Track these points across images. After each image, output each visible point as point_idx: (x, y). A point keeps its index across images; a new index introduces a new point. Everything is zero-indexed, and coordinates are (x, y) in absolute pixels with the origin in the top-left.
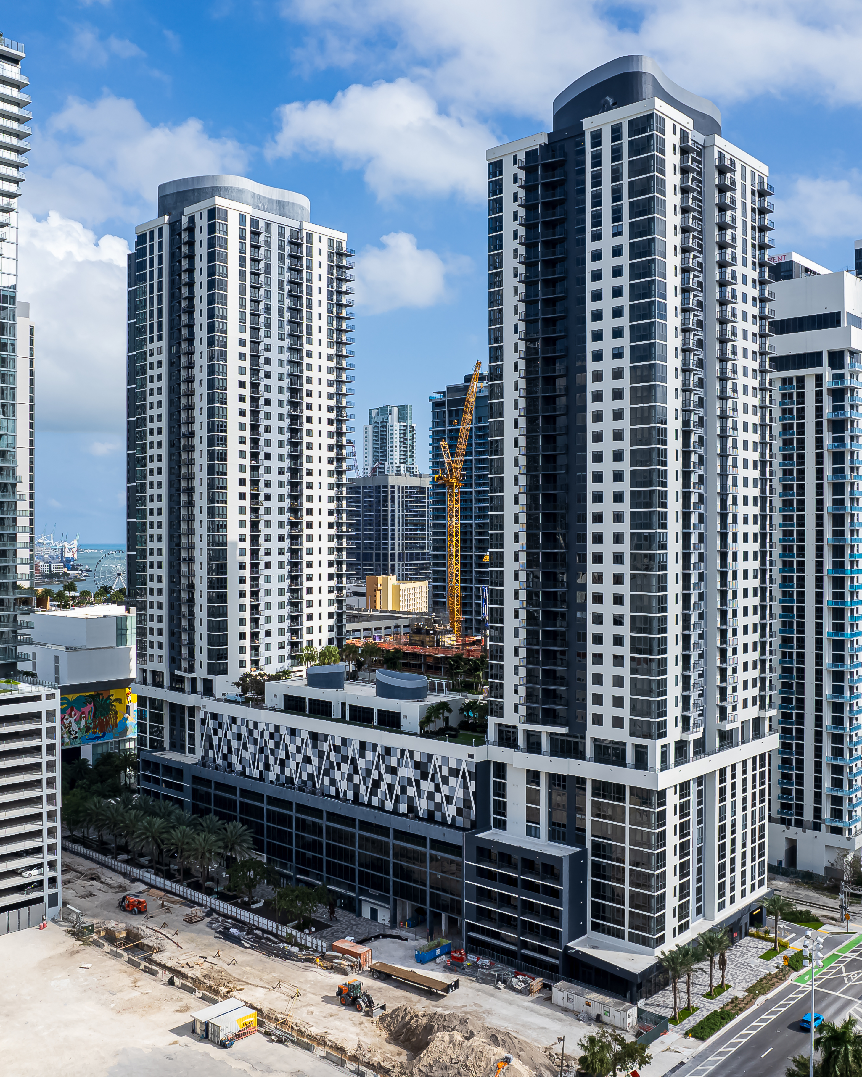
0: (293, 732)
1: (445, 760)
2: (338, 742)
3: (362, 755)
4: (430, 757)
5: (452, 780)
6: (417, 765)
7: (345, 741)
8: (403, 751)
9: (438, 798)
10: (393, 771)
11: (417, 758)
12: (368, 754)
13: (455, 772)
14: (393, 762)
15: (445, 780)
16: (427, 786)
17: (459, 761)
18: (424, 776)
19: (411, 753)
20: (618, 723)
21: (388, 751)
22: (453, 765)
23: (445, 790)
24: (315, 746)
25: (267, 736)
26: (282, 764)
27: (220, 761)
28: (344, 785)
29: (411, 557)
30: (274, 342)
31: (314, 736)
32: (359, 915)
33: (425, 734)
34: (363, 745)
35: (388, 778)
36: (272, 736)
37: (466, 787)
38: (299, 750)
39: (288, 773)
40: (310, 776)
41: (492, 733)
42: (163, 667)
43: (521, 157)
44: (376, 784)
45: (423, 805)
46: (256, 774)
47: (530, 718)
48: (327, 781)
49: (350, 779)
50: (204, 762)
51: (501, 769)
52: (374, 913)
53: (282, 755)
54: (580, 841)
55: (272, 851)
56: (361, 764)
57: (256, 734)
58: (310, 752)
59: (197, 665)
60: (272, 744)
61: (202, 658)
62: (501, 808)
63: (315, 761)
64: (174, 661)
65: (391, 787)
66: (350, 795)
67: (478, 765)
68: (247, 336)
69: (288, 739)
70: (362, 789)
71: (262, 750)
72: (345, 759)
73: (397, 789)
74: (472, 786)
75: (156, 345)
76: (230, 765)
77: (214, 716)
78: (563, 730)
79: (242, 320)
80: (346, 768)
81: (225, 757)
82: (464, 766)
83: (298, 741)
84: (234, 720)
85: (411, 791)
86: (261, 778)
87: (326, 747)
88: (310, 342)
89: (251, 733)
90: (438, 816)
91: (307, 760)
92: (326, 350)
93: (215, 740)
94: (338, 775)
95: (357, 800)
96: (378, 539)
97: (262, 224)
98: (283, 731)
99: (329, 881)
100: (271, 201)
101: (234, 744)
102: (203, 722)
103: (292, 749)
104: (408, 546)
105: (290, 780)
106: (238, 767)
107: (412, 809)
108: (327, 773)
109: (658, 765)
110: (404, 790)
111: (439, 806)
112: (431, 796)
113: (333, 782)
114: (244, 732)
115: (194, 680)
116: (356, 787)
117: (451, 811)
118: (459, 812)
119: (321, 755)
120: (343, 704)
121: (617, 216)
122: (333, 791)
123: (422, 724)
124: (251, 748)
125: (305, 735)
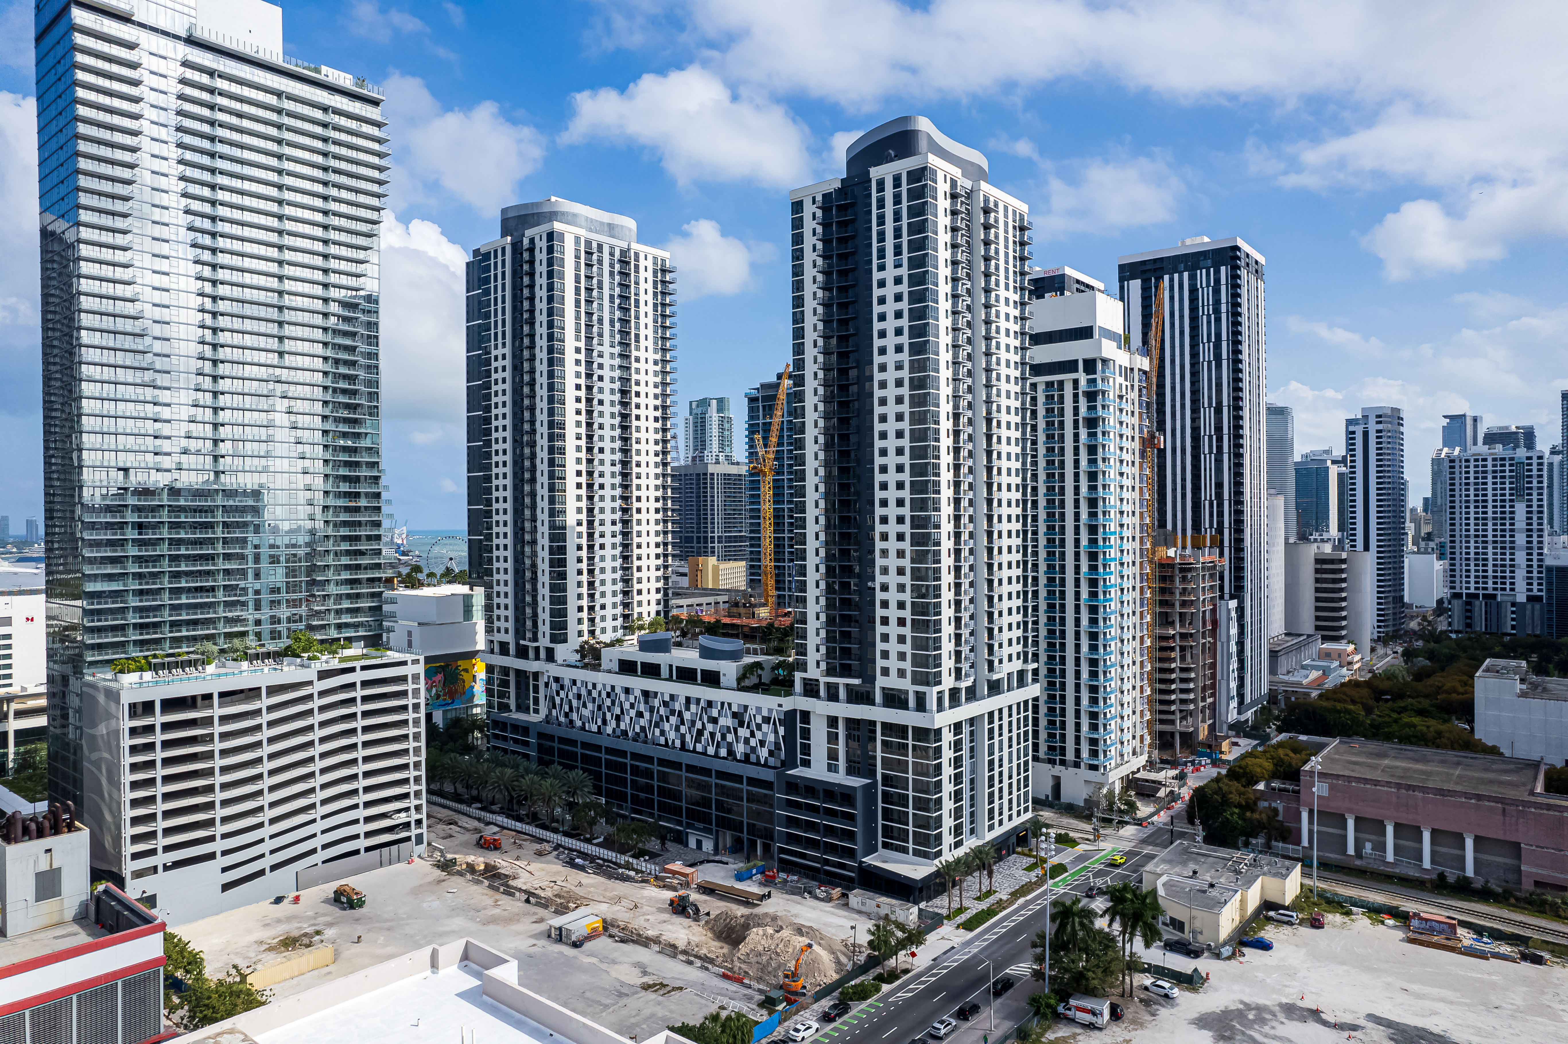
0: (627, 691)
1: (759, 710)
2: (667, 698)
3: (688, 708)
4: (746, 707)
5: (765, 727)
6: (735, 715)
7: (672, 697)
8: (723, 704)
9: (753, 742)
10: (714, 721)
11: (735, 708)
12: (693, 708)
13: (767, 720)
14: (715, 713)
15: (759, 727)
16: (743, 732)
17: (770, 711)
18: (741, 724)
19: (730, 705)
20: (901, 673)
21: (710, 704)
22: (765, 713)
23: (759, 735)
24: (646, 702)
25: (604, 695)
26: (618, 719)
27: (562, 719)
28: (672, 735)
29: (729, 539)
30: (606, 349)
31: (646, 694)
32: (687, 845)
33: (741, 688)
34: (688, 700)
35: (710, 727)
36: (608, 695)
37: (776, 732)
38: (632, 706)
39: (623, 726)
40: (643, 729)
41: (798, 687)
42: (510, 638)
43: (819, 198)
44: (700, 733)
45: (740, 749)
46: (594, 728)
47: (830, 672)
48: (657, 732)
49: (677, 729)
50: (547, 720)
51: (806, 716)
52: (699, 843)
53: (617, 711)
54: (872, 774)
55: (609, 794)
56: (687, 716)
57: (595, 694)
58: (642, 708)
59: (540, 635)
60: (608, 702)
61: (545, 629)
62: (806, 749)
63: (647, 715)
64: (520, 633)
65: (712, 735)
66: (678, 743)
67: (786, 713)
68: (582, 344)
69: (623, 697)
70: (688, 738)
71: (599, 708)
72: (673, 712)
73: (718, 736)
74: (781, 731)
75: (500, 352)
76: (571, 722)
77: (557, 680)
78: (856, 681)
79: (578, 331)
80: (673, 720)
81: (566, 715)
82: (774, 714)
83: (632, 699)
84: (574, 682)
85: (730, 738)
86: (599, 732)
87: (656, 703)
88: (638, 349)
89: (589, 693)
90: (753, 758)
91: (640, 715)
92: (652, 356)
93: (558, 700)
94: (667, 726)
95: (683, 747)
96: (699, 523)
97: (594, 245)
98: (618, 690)
99: (660, 818)
100: (602, 223)
101: (575, 703)
102: (547, 685)
103: (627, 706)
104: (727, 529)
105: (625, 733)
106: (579, 723)
107: (731, 753)
108: (657, 725)
109: (935, 708)
110: (724, 737)
111: (753, 750)
112: (747, 741)
113: (663, 733)
114: (584, 692)
115: (537, 649)
116: (683, 736)
117: (764, 753)
118: (771, 753)
119: (651, 710)
120: (671, 666)
121: (898, 251)
122: (662, 740)
123: (739, 680)
124: (590, 706)
125: (638, 693)
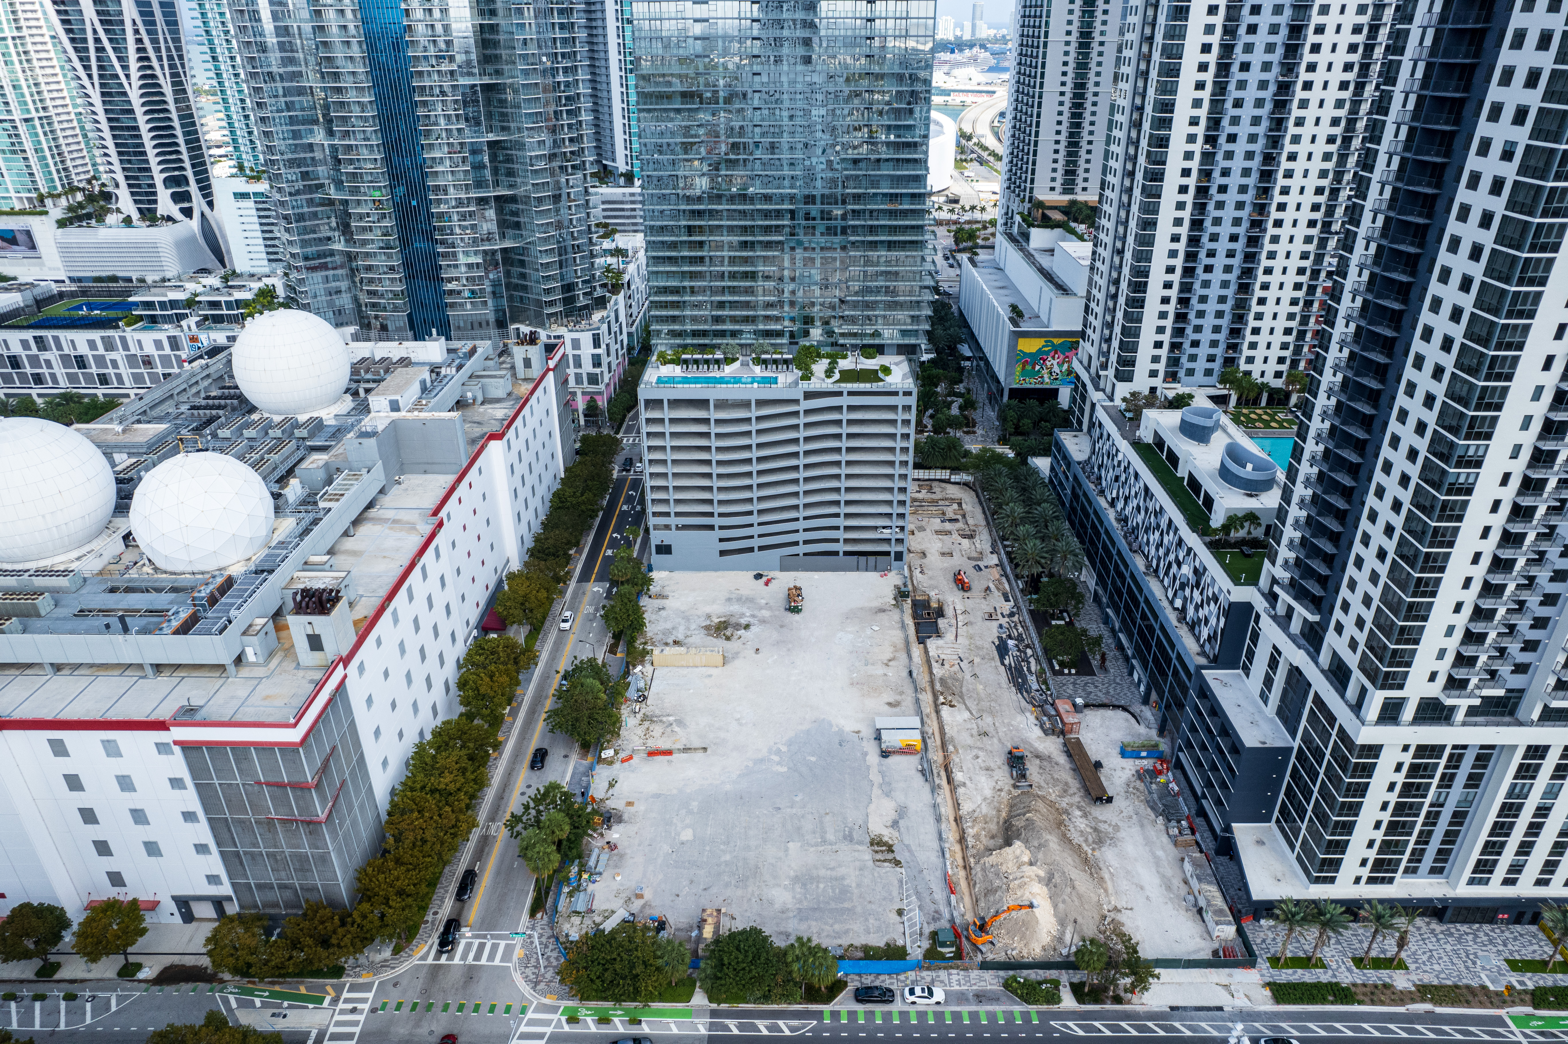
0: (1136, 475)
1: (1213, 580)
2: (1158, 507)
3: (1168, 532)
4: (1206, 571)
5: (1212, 605)
6: (1196, 571)
7: (1162, 509)
8: (1191, 550)
9: (1200, 613)
10: (1179, 564)
11: (1197, 563)
12: (1171, 535)
13: (1215, 599)
14: (1181, 556)
15: (1208, 601)
16: (1197, 596)
17: (1220, 591)
18: (1198, 585)
19: (1195, 555)
20: (1353, 644)
21: (1182, 542)
22: (1216, 590)
23: (1206, 610)
24: (1145, 499)
25: (1122, 466)
26: (1126, 500)
27: (1096, 470)
28: (1153, 550)
31: (1147, 489)
32: (1131, 674)
33: (1214, 542)
34: (1170, 522)
35: (1174, 568)
36: (1125, 469)
37: (1218, 619)
38: (1136, 495)
39: (1127, 511)
40: (1137, 525)
41: (1263, 580)
42: (1093, 352)
44: (1170, 566)
45: (1191, 611)
46: (1110, 498)
47: (1291, 587)
48: (1145, 538)
49: (1157, 548)
50: (1086, 464)
51: (1258, 618)
52: (1139, 681)
53: (1127, 492)
54: (1293, 735)
55: (1099, 576)
56: (1166, 539)
57: (1116, 461)
58: (1141, 503)
60: (1123, 477)
61: (1113, 359)
62: (1251, 655)
63: (1143, 513)
65: (1175, 578)
66: (1154, 564)
67: (1235, 605)
69: (1133, 479)
70: (1161, 564)
71: (1116, 479)
72: (1158, 527)
73: (1178, 584)
74: (1222, 621)
76: (1100, 477)
78: (1313, 618)
80: (1157, 535)
81: (1099, 468)
82: (1221, 598)
83: (1137, 487)
85: (1188, 591)
86: (1112, 503)
87: (1151, 506)
89: (1113, 457)
90: (1197, 630)
91: (1139, 509)
93: (1097, 448)
94: (1152, 538)
95: (1156, 570)
98: (1131, 469)
99: (1121, 631)
101: (1105, 460)
103: (1133, 491)
105: (1126, 519)
106: (1103, 483)
107: (1184, 609)
108: (1146, 530)
109: (1372, 717)
110: (1183, 587)
111: (1199, 621)
112: (1197, 608)
113: (1148, 542)
114: (1112, 453)
115: (1106, 377)
116: (1159, 559)
117: (1205, 632)
118: (1209, 638)
119: (1146, 511)
120: (1185, 467)
122: (1146, 550)
123: (1223, 529)
124: (1111, 471)
125: (1142, 484)
